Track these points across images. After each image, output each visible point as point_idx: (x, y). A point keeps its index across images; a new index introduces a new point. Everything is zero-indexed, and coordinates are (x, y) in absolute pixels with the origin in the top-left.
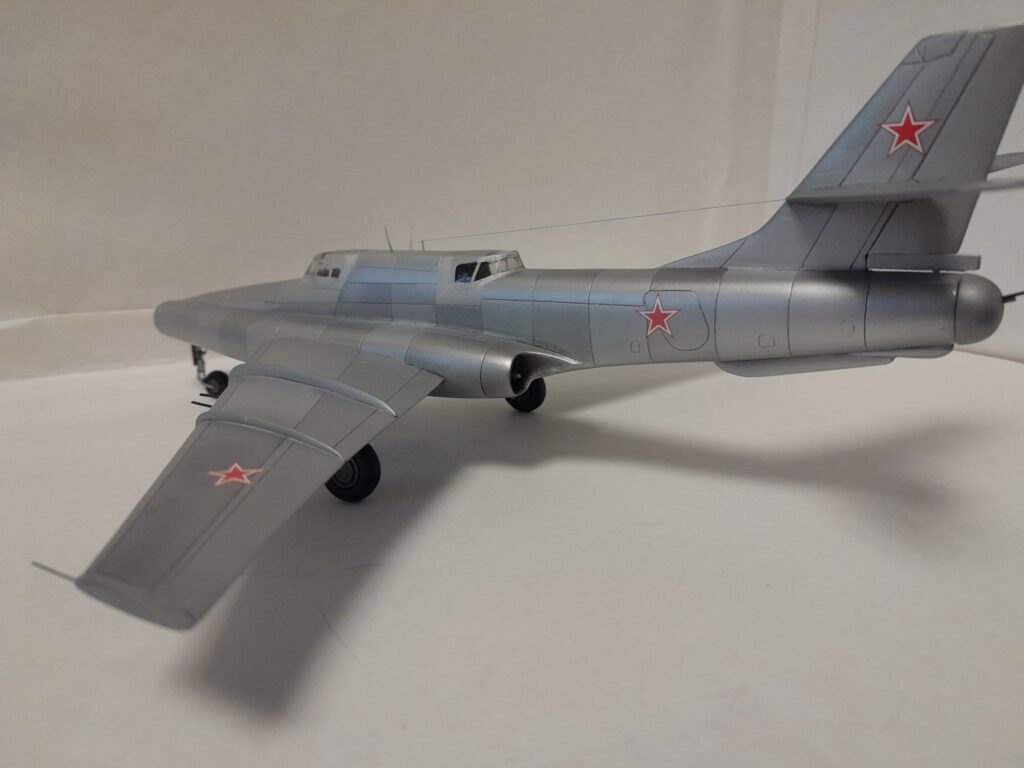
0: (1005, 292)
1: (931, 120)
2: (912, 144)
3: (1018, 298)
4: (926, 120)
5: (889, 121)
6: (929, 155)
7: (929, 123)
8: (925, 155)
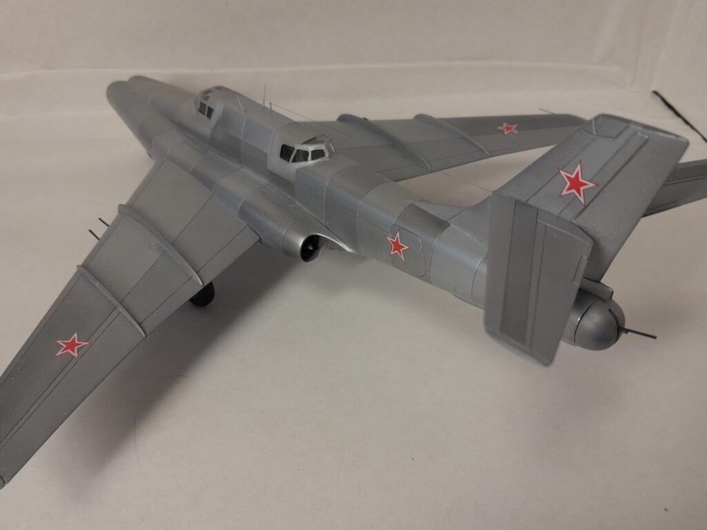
0: (627, 327)
1: (593, 183)
2: (578, 195)
3: (629, 333)
4: (591, 182)
5: (565, 169)
6: (588, 208)
7: (591, 185)
8: (586, 207)
